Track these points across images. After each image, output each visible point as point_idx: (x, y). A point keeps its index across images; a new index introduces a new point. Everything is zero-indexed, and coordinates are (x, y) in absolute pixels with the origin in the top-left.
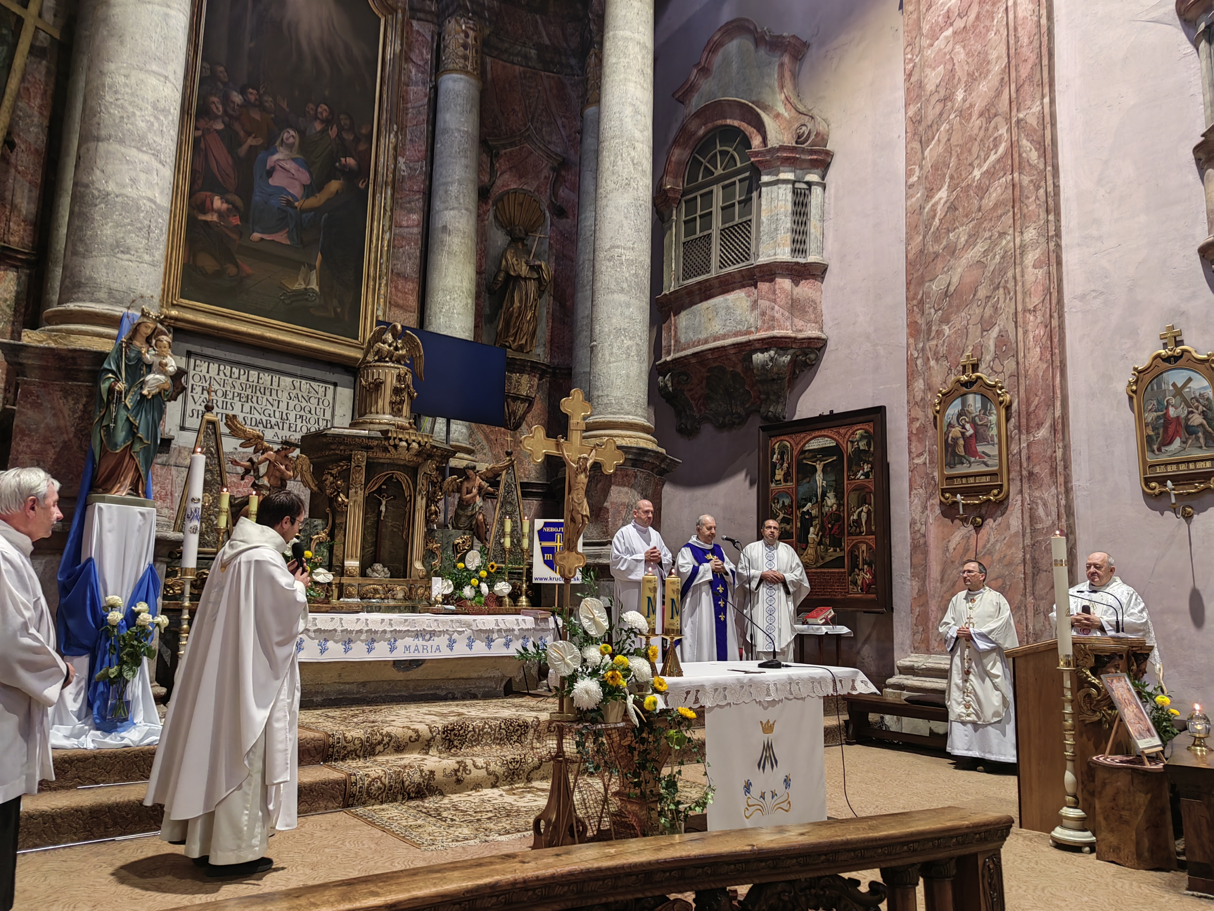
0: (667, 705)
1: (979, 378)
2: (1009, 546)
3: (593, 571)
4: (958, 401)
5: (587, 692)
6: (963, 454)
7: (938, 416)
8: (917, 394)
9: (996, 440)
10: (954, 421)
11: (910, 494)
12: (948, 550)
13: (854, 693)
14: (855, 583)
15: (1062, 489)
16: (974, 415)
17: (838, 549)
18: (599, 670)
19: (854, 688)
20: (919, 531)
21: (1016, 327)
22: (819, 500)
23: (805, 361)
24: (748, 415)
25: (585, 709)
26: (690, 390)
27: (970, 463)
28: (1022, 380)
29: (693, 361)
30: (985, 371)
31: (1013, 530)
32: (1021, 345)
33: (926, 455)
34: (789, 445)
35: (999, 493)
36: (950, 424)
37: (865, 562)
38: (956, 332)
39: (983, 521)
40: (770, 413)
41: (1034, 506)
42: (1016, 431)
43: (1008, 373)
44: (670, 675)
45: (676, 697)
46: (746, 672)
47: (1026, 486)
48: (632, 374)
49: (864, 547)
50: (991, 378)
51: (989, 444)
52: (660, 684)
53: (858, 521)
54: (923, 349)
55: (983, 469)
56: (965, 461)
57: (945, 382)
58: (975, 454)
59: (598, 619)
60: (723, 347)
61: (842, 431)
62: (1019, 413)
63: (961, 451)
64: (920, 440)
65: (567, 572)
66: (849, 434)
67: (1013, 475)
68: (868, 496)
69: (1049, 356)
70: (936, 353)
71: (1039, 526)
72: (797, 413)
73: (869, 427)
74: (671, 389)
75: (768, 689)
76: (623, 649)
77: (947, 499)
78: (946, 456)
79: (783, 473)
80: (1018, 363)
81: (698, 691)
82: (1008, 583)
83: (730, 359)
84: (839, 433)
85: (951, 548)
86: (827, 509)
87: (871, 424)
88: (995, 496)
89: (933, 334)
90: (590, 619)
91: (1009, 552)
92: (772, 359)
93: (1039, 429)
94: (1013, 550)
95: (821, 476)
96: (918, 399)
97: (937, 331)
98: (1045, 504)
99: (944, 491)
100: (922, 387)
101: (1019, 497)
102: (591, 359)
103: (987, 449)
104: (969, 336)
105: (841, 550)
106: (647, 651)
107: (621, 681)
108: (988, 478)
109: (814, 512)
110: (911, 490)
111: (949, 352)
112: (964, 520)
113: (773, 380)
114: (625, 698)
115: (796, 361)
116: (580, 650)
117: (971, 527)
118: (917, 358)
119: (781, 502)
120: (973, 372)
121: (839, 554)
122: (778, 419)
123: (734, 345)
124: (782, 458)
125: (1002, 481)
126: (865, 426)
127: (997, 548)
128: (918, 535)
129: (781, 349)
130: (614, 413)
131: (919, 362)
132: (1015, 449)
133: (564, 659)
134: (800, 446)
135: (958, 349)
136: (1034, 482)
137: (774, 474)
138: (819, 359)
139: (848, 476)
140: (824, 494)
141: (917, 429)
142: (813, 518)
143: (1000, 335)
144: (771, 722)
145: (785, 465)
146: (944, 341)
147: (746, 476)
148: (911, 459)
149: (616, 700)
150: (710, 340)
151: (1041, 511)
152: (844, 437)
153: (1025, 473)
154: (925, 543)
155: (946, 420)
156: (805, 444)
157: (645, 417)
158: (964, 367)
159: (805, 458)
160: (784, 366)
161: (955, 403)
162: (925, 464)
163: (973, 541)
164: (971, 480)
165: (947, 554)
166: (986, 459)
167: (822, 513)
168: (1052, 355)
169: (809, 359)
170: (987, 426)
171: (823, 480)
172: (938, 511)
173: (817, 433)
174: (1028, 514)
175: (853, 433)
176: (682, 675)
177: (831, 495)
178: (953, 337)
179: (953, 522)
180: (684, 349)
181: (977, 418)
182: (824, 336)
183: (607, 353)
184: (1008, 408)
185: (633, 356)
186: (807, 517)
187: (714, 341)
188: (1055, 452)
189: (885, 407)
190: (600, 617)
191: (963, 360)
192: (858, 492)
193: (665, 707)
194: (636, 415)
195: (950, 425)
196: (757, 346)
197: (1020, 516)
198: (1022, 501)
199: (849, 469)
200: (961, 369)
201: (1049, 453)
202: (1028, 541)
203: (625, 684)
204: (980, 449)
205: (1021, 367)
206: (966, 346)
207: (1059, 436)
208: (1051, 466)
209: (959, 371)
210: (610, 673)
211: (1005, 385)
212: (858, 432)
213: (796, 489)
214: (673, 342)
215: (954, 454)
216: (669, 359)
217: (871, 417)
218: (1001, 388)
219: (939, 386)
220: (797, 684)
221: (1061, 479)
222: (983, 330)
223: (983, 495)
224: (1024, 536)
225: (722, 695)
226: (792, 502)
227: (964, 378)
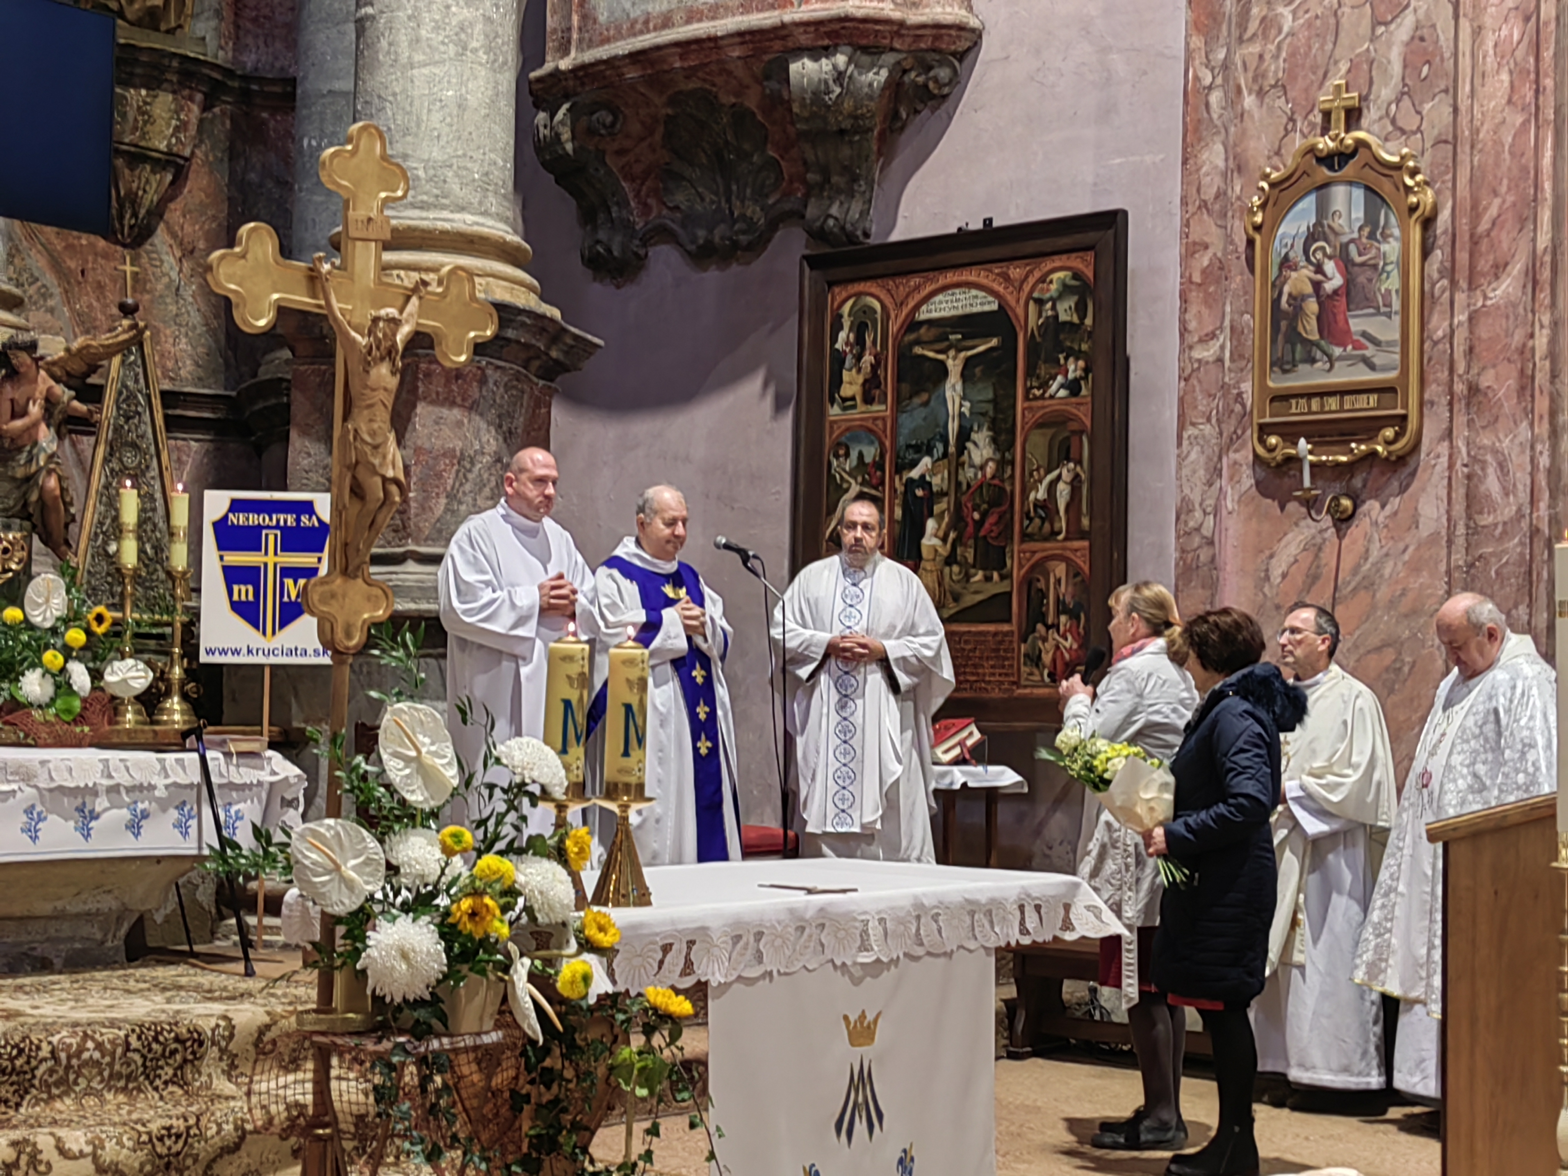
0: (614, 982)
1: (1361, 144)
2: (1415, 568)
3: (413, 630)
4: (1309, 203)
5: (404, 956)
6: (1315, 336)
7: (1258, 238)
8: (1206, 181)
9: (1396, 305)
10: (1297, 254)
11: (1180, 438)
12: (1267, 578)
13: (1069, 937)
14: (1035, 659)
15: (1543, 429)
16: (1345, 239)
17: (996, 575)
18: (434, 895)
19: (1067, 925)
20: (1198, 529)
21: (1456, 17)
22: (952, 449)
23: (925, 86)
24: (773, 226)
25: (398, 999)
26: (620, 152)
27: (1331, 360)
28: (1464, 156)
29: (632, 74)
30: (1376, 128)
31: (1425, 531)
32: (1465, 63)
33: (1224, 337)
34: (877, 306)
35: (1398, 436)
36: (1286, 258)
37: (1061, 608)
38: (1309, 25)
39: (1355, 507)
40: (831, 222)
41: (1477, 468)
42: (1445, 282)
43: (1431, 134)
44: (617, 904)
45: (637, 961)
46: (810, 891)
47: (1461, 420)
48: (472, 101)
49: (1060, 570)
50: (1389, 145)
51: (1378, 313)
52: (601, 929)
53: (1047, 507)
54: (1226, 66)
55: (1365, 376)
56: (1319, 354)
57: (1278, 153)
58: (1342, 337)
59: (427, 759)
60: (713, 40)
61: (1016, 272)
62: (1454, 235)
63: (1310, 329)
64: (1210, 301)
65: (340, 634)
66: (1031, 280)
67: (1433, 391)
68: (1074, 441)
69: (1530, 95)
70: (1259, 76)
71: (1486, 520)
72: (900, 222)
73: (1084, 264)
74: (569, 147)
75: (865, 933)
76: (497, 837)
77: (1271, 450)
78: (1274, 341)
79: (860, 379)
80: (1456, 110)
81: (691, 943)
82: (1408, 659)
83: (730, 73)
84: (1006, 278)
85: (1276, 574)
86: (970, 473)
87: (1090, 256)
88: (1388, 443)
89: (1253, 26)
90: (408, 760)
91: (1414, 584)
92: (839, 76)
93: (1497, 277)
94: (1424, 578)
95: (959, 387)
96: (1209, 194)
97: (1263, 19)
98: (1502, 466)
99: (1264, 430)
100: (1221, 164)
101: (1443, 448)
102: (358, 54)
103: (1375, 326)
104: (1342, 35)
105: (1002, 578)
106: (561, 841)
107: (497, 924)
108: (1373, 399)
109: (937, 482)
110: (1181, 428)
111: (1291, 73)
112: (1311, 504)
113: (842, 132)
114: (506, 967)
115: (899, 84)
116: (381, 842)
117: (1326, 521)
118: (1210, 88)
119: (854, 454)
120: (1348, 130)
121: (997, 586)
122: (851, 239)
123: (740, 34)
124: (860, 341)
125: (1405, 406)
126: (1075, 261)
127: (1387, 572)
128: (1196, 540)
129: (865, 50)
130: (423, 206)
131: (1215, 98)
132: (1439, 327)
133: (338, 868)
134: (905, 311)
135: (1314, 69)
136: (1479, 412)
137: (837, 382)
138: (958, 82)
139: (1027, 391)
140: (964, 435)
141: (1204, 272)
142: (933, 497)
143: (1418, 38)
144: (870, 1017)
145: (868, 359)
146: (1279, 48)
147: (766, 385)
148: (1186, 347)
149: (483, 972)
150: (677, 18)
151: (1492, 484)
152: (1020, 288)
153: (1460, 388)
154: (1213, 559)
155: (1278, 249)
156: (917, 307)
157: (506, 221)
158: (1327, 115)
159: (918, 342)
160: (870, 98)
161: (1301, 206)
162: (1220, 360)
163: (1328, 557)
164: (1333, 403)
165: (1266, 589)
166: (1370, 351)
167: (958, 484)
168: (1537, 91)
169: (936, 80)
170: (1375, 266)
171: (964, 398)
172: (1247, 481)
173: (951, 277)
174: (1462, 491)
175: (1042, 280)
176: (649, 903)
177: (982, 436)
178: (1303, 35)
179: (1282, 508)
180: (607, 40)
181: (1352, 248)
182: (974, 22)
183: (403, 38)
184: (1428, 223)
185: (475, 51)
186: (919, 493)
187: (689, 21)
188: (1532, 336)
189: (1125, 213)
190: (436, 754)
191: (1324, 97)
192: (1050, 432)
193: (610, 989)
194: (485, 214)
195: (1286, 263)
196: (804, 39)
197: (1444, 493)
198: (1451, 456)
199: (1030, 372)
200: (1318, 119)
201: (1518, 337)
202: (1459, 558)
203: (505, 931)
204: (1356, 325)
205: (1464, 120)
206: (1332, 61)
207: (1544, 296)
208: (1522, 371)
209: (1312, 125)
210: (466, 904)
211: (1422, 165)
212: (1056, 276)
213: (895, 421)
214: (575, 19)
215: (1294, 337)
216: (565, 64)
217: (1091, 237)
218: (1414, 173)
219: (1262, 161)
220: (935, 918)
221: (1542, 404)
222: (1377, 22)
223: (1359, 442)
224: (1450, 542)
225: (750, 952)
226: (882, 456)
227: (1325, 144)
